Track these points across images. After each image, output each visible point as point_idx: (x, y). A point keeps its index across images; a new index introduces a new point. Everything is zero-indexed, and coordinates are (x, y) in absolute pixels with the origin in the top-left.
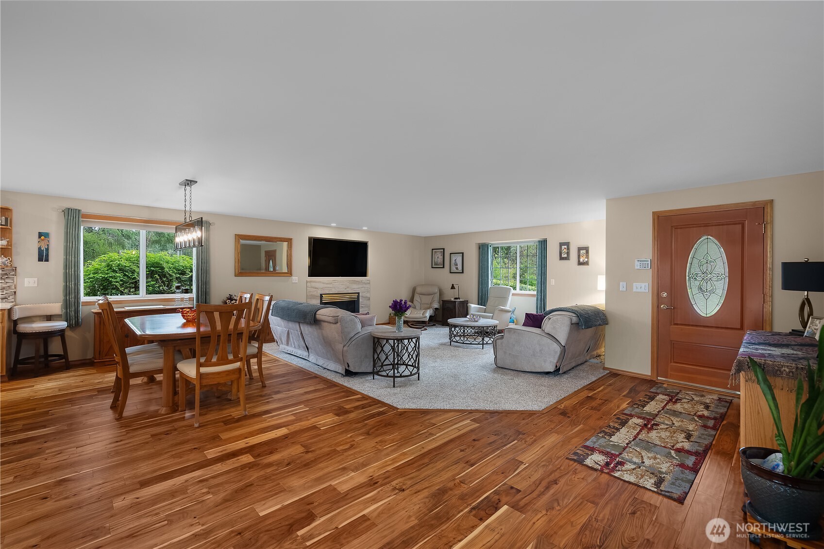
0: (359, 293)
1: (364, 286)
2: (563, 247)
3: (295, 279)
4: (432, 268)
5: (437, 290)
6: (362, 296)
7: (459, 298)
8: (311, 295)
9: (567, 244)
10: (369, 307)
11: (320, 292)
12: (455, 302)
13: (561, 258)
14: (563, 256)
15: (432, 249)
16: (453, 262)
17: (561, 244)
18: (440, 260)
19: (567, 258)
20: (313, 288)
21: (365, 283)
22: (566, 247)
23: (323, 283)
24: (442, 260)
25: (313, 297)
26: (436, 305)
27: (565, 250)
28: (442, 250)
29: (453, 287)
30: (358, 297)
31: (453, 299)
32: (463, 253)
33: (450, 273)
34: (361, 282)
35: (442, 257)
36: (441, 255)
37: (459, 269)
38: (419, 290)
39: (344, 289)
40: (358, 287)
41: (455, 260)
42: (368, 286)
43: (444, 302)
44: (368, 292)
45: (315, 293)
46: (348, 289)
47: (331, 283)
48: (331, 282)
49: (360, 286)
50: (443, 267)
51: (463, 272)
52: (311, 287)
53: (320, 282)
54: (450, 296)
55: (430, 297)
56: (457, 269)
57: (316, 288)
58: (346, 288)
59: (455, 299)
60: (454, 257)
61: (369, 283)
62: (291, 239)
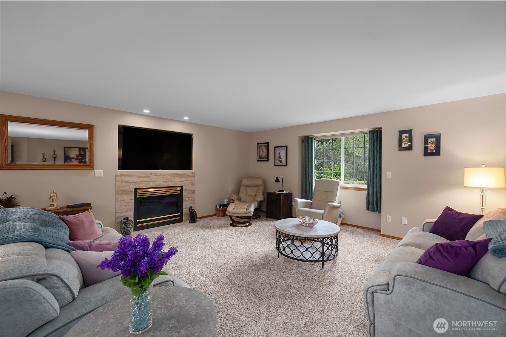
0: (182, 187)
1: (188, 178)
2: (404, 136)
3: (98, 172)
4: (257, 161)
5: (260, 183)
6: (186, 189)
7: (283, 191)
8: (122, 190)
9: (410, 132)
10: (193, 200)
11: (133, 187)
12: (280, 194)
13: (401, 148)
14: (403, 146)
15: (258, 144)
16: (277, 155)
17: (401, 133)
18: (264, 154)
19: (410, 148)
20: (125, 182)
21: (189, 176)
22: (407, 135)
23: (138, 177)
24: (266, 154)
25: (124, 192)
26: (260, 198)
27: (406, 139)
28: (267, 144)
29: (277, 180)
30: (182, 190)
31: (277, 192)
32: (286, 147)
33: (274, 165)
34: (185, 175)
35: (266, 151)
36: (266, 149)
37: (283, 162)
38: (245, 182)
39: (164, 183)
40: (181, 180)
41: (279, 153)
42: (192, 179)
43: (268, 194)
44: (193, 184)
45: (127, 188)
46: (169, 183)
47: (148, 177)
48: (147, 175)
49: (184, 179)
50: (268, 161)
51: (286, 165)
52: (122, 181)
53: (134, 176)
54: (274, 188)
55: (255, 189)
56: (281, 162)
57: (128, 182)
58: (166, 182)
59: (280, 191)
60: (278, 151)
61: (194, 176)
62: (92, 126)
